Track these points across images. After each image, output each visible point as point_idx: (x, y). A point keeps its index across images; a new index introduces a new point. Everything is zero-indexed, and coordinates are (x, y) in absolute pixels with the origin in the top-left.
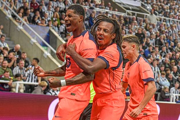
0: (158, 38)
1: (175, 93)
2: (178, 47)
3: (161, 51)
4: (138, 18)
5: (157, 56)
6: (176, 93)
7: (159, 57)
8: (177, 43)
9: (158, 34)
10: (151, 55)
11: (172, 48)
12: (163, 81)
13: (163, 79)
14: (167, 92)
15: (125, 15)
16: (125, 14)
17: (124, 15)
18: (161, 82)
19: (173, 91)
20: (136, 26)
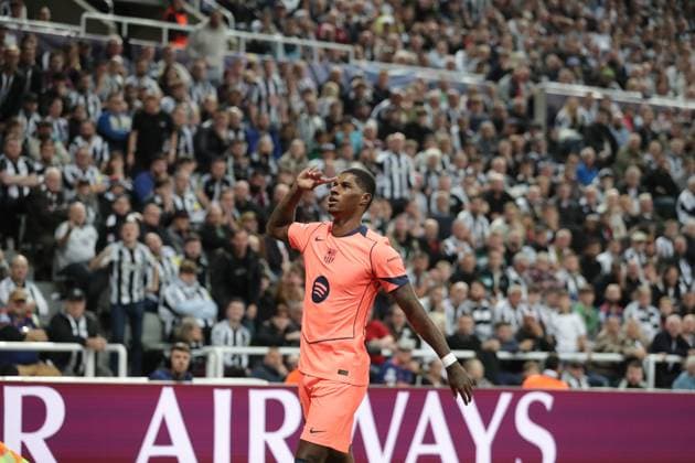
0: (207, 124)
1: (231, 342)
2: (293, 157)
3: (206, 178)
4: (133, 42)
5: (183, 198)
6: (235, 344)
7: (191, 201)
8: (293, 138)
9: (213, 107)
10: (156, 194)
11: (264, 160)
12: (188, 297)
13: (188, 290)
14: (197, 341)
15: (78, 33)
16: (77, 28)
17: (73, 35)
18: (178, 301)
19: (222, 337)
20: (119, 79)
